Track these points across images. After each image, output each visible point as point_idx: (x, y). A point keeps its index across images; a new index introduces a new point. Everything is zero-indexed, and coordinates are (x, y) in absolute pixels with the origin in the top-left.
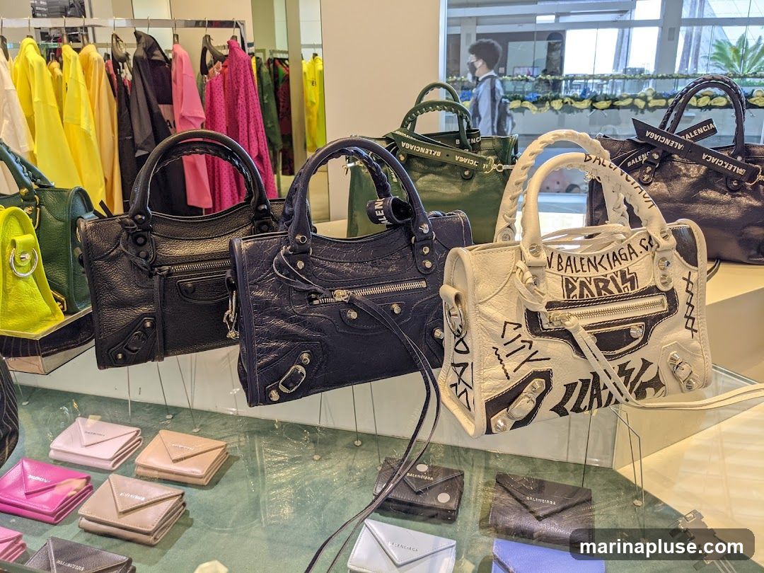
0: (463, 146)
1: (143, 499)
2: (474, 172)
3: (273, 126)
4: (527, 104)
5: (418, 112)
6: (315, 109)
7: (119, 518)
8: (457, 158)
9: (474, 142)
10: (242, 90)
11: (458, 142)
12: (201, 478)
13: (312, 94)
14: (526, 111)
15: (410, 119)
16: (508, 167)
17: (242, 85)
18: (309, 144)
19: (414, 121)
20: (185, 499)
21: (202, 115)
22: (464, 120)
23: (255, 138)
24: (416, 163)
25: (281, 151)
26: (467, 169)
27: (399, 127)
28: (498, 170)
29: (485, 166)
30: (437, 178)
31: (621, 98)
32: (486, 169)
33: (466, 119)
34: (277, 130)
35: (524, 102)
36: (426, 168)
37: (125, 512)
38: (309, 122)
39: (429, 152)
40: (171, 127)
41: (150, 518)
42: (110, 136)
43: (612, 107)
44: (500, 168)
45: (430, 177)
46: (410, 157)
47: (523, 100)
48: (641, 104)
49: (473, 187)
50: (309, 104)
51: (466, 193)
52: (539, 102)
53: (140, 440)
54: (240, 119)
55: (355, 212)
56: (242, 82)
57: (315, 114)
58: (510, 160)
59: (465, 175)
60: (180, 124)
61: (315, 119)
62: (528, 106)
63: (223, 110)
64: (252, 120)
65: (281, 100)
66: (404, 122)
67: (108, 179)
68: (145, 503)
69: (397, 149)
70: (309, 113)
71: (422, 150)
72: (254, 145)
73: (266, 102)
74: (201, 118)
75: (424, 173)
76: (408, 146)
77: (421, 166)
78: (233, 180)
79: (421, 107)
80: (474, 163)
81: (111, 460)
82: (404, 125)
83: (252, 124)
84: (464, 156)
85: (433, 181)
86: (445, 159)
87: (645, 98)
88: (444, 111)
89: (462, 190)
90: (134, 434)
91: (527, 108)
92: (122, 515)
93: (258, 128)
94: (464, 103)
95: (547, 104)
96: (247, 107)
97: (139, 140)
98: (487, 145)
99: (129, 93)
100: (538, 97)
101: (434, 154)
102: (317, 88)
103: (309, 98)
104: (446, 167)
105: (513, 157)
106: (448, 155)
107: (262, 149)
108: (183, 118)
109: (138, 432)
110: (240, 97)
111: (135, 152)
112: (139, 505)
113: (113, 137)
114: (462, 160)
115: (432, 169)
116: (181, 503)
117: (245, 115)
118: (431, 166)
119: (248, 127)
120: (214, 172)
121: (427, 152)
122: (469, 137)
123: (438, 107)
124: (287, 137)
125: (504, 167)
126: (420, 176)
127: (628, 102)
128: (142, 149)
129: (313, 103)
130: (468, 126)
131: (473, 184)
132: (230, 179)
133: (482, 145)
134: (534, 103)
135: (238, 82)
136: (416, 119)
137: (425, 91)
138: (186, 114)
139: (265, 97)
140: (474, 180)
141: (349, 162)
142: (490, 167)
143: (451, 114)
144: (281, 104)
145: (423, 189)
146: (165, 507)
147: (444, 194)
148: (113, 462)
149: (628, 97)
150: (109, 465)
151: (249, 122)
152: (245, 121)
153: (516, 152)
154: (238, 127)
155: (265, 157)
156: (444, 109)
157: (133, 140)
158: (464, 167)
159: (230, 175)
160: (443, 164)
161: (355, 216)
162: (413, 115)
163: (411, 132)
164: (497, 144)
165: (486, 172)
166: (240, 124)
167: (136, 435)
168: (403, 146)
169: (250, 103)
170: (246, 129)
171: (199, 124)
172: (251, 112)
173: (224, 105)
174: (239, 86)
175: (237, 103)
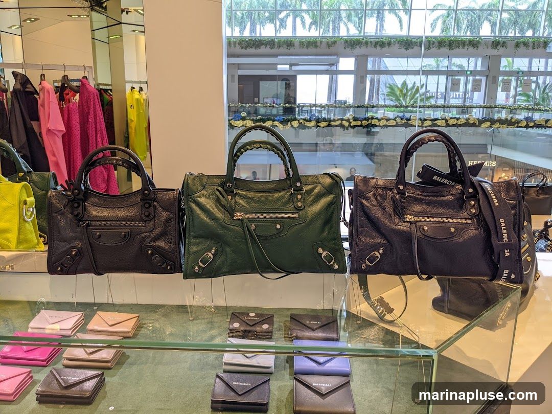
6: (133, 125)
7: (89, 356)
10: (92, 113)
12: (129, 333)
13: (132, 115)
17: (92, 109)
21: (63, 128)
31: (334, 120)
37: (92, 353)
43: (329, 126)
48: (346, 124)
50: (129, 121)
52: (284, 122)
53: (83, 319)
54: (90, 132)
56: (92, 106)
57: (134, 128)
60: (46, 134)
61: (133, 131)
62: (277, 125)
63: (78, 126)
64: (99, 133)
70: (130, 127)
74: (63, 131)
81: (70, 329)
83: (99, 135)
87: (348, 120)
90: (80, 315)
93: (103, 137)
94: (235, 122)
95: (289, 123)
96: (96, 124)
100: (283, 119)
102: (135, 110)
103: (129, 117)
108: (48, 130)
110: (90, 117)
117: (94, 129)
119: (96, 137)
120: (70, 168)
127: (339, 122)
129: (132, 121)
134: (281, 122)
135: (89, 107)
138: (52, 128)
149: (338, 120)
151: (96, 134)
152: (94, 133)
154: (89, 140)
166: (90, 138)
167: (82, 315)
169: (98, 121)
170: (95, 139)
171: (60, 135)
172: (98, 127)
173: (79, 122)
174: (89, 110)
175: (88, 121)
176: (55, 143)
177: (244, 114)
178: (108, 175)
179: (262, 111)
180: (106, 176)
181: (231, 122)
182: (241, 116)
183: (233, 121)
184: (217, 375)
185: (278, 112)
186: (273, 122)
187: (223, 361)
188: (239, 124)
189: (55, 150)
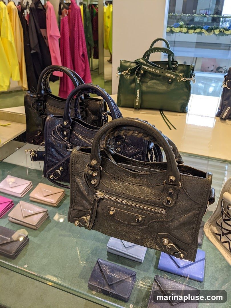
0: (169, 69)
1: (32, 212)
2: (173, 80)
3: (90, 37)
4: (204, 30)
5: (151, 52)
6: (109, 30)
7: (23, 219)
8: (166, 74)
9: (175, 67)
10: (76, 24)
11: (167, 66)
12: (55, 204)
13: (108, 22)
14: (203, 34)
15: (147, 55)
16: (189, 79)
17: (77, 21)
18: (105, 46)
19: (149, 56)
20: (48, 213)
21: (59, 35)
22: (171, 57)
23: (81, 46)
24: (148, 74)
25: (94, 48)
26: (170, 79)
27: (142, 57)
28: (184, 80)
29: (178, 78)
30: (157, 82)
32: (179, 80)
33: (172, 56)
34: (92, 38)
35: (202, 30)
36: (153, 77)
37: (26, 217)
38: (106, 36)
39: (154, 70)
40: (46, 39)
41: (35, 220)
42: (20, 44)
44: (185, 79)
45: (154, 81)
46: (146, 72)
47: (202, 28)
49: (172, 87)
50: (106, 27)
51: (169, 90)
52: (209, 30)
53: (32, 186)
54: (75, 37)
55: (120, 94)
56: (77, 20)
57: (109, 32)
58: (189, 76)
59: (169, 82)
60: (49, 38)
61: (108, 34)
62: (204, 32)
63: (68, 33)
64: (80, 38)
65: (94, 24)
66: (144, 56)
67: (20, 62)
68: (33, 214)
69: (140, 68)
70: (106, 31)
71: (151, 70)
72: (81, 49)
73: (87, 25)
74: (59, 37)
75: (152, 79)
76: (145, 67)
77: (150, 76)
78: (72, 64)
79: (153, 50)
80: (173, 77)
81: (21, 194)
82: (144, 57)
83: (80, 40)
84: (169, 73)
85: (155, 83)
86: (161, 74)
88: (163, 53)
89: (167, 88)
90: (29, 184)
91: (203, 33)
92: (24, 218)
93: (83, 41)
94: (175, 29)
95: (213, 31)
96: (79, 32)
97: (32, 46)
98: (180, 68)
99: (28, 24)
100: (209, 27)
101: (156, 72)
102: (110, 20)
103: (106, 24)
104: (161, 77)
105: (191, 74)
106: (162, 72)
107: (85, 51)
108: (51, 36)
109: (31, 183)
110: (75, 27)
111: (31, 51)
112: (31, 214)
113: (22, 44)
114: (168, 75)
115: (154, 77)
116: (46, 214)
117: (78, 35)
118: (155, 76)
119: (79, 41)
120: (64, 61)
121: (153, 71)
122: (173, 64)
123: (160, 50)
124: (96, 41)
125: (187, 79)
126: (150, 81)
128: (34, 50)
129: (108, 27)
130: (173, 59)
131: (172, 86)
132: (71, 64)
133: (178, 68)
134: (207, 30)
135: (75, 20)
136: (150, 55)
137: (155, 42)
138: (52, 34)
139: (87, 23)
140: (173, 84)
141: (119, 72)
142: (180, 79)
143: (165, 53)
144: (94, 26)
145: (150, 86)
146: (41, 215)
147: (159, 89)
148: (21, 195)
150: (20, 196)
151: (79, 39)
152: (78, 38)
153: (193, 72)
154: (74, 40)
155: (85, 55)
156: (162, 52)
157: (30, 46)
158: (169, 78)
159: (71, 62)
160: (160, 76)
161: (120, 96)
162: (149, 53)
163: (147, 61)
164: (185, 68)
165: (179, 81)
166: (75, 39)
167: (30, 184)
168: (143, 67)
169: (80, 30)
170: (78, 42)
171: (58, 39)
172: (80, 34)
173: (68, 30)
174: (75, 22)
175: (74, 30)
176: (54, 44)
177: (181, 23)
178: (85, 67)
179: (196, 20)
180: (84, 67)
181: (172, 28)
182: (180, 25)
183: (173, 28)
184: (98, 262)
185: (208, 20)
186: (201, 29)
187: (108, 246)
188: (178, 30)
189: (54, 49)
